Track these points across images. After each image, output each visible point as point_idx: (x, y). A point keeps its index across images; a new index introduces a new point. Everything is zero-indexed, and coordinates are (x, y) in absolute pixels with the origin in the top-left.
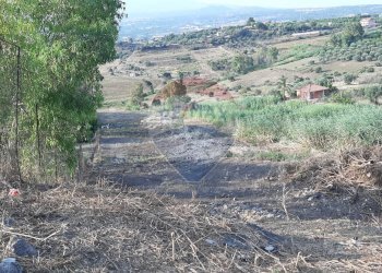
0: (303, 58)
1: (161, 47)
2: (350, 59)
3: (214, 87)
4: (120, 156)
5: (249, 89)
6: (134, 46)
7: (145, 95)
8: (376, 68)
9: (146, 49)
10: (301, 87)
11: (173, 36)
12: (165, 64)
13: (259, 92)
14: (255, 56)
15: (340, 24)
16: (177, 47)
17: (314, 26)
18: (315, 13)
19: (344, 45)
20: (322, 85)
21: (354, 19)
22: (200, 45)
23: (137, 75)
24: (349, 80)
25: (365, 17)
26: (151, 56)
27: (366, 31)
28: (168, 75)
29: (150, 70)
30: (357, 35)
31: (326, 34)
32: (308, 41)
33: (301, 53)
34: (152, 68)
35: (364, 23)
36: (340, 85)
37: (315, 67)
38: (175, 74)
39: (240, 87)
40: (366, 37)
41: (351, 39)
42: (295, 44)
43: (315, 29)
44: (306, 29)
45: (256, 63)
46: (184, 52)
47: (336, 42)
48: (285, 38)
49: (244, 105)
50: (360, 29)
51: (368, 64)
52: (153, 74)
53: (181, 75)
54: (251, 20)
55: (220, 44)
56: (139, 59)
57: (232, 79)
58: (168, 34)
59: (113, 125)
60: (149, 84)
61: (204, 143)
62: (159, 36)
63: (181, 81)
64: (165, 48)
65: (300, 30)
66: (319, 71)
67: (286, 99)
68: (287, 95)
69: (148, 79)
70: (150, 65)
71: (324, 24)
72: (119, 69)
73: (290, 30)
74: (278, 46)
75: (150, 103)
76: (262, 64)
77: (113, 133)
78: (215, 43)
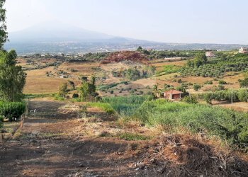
0: (170, 73)
1: (82, 60)
2: (199, 75)
3: (114, 87)
4: (34, 132)
5: (136, 90)
6: (64, 59)
7: (69, 91)
8: (214, 82)
9: (72, 61)
10: (167, 91)
11: (90, 54)
12: (84, 71)
13: (142, 93)
14: (140, 70)
15: (193, 54)
16: (93, 61)
17: (178, 54)
18: (179, 46)
19: (196, 67)
20: (180, 90)
21: (202, 52)
22: (107, 61)
23: (65, 77)
24: (197, 88)
25: (208, 51)
26: (75, 66)
27: (208, 59)
28: (85, 78)
29: (73, 75)
30: (203, 61)
31: (185, 59)
32: (174, 63)
33: (169, 70)
34: (75, 73)
35: (208, 54)
36: (191, 91)
37: (177, 79)
38: (90, 78)
39: (130, 89)
40: (208, 63)
41: (200, 64)
42: (166, 64)
43: (179, 56)
44: (172, 55)
45: (141, 74)
46: (97, 64)
47: (190, 64)
48: (160, 60)
49: (131, 100)
50: (205, 57)
51: (209, 79)
52: (76, 77)
53: (94, 79)
54: (140, 48)
55: (120, 61)
56: (67, 67)
57: (126, 83)
58: (87, 53)
59: (39, 110)
60: (72, 83)
61: (95, 125)
62: (82, 54)
63: (94, 82)
64: (84, 61)
65: (169, 56)
66: (180, 81)
67: (156, 98)
68: (158, 95)
69: (71, 80)
70: (74, 71)
71: (184, 54)
72: (53, 72)
73: (163, 55)
74: (156, 65)
75: (71, 96)
76: (145, 75)
77: (37, 116)
78: (117, 60)
